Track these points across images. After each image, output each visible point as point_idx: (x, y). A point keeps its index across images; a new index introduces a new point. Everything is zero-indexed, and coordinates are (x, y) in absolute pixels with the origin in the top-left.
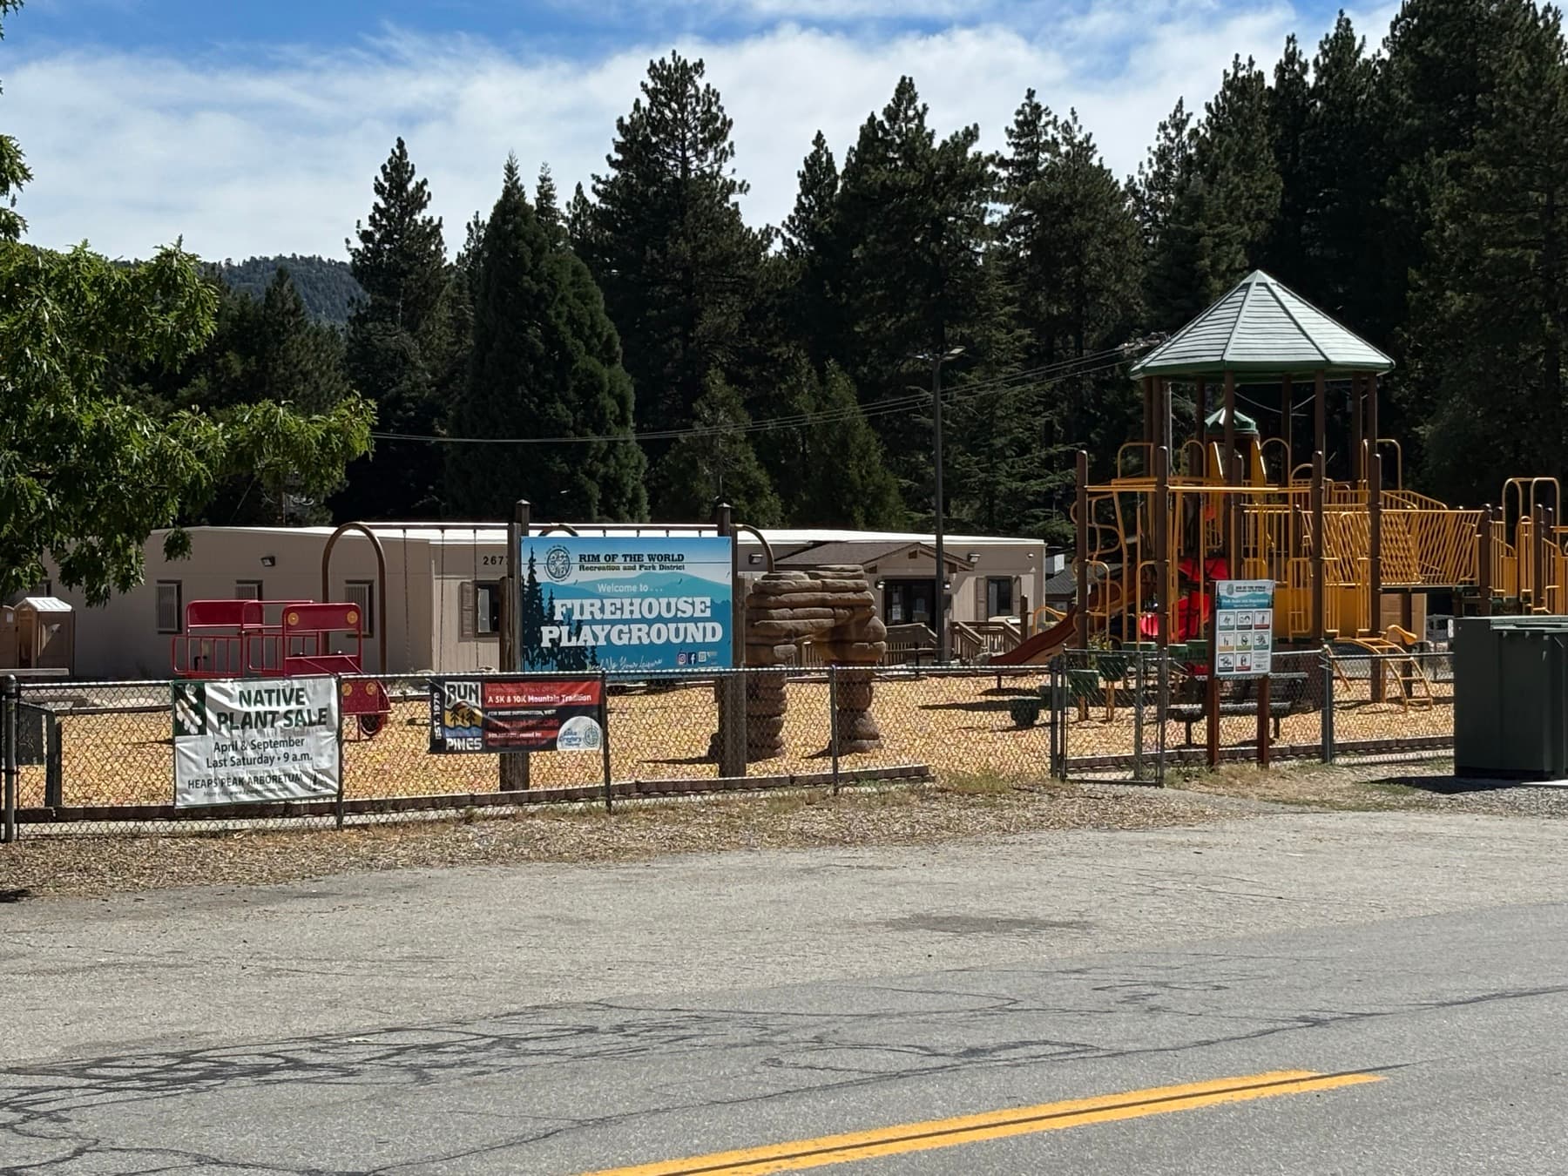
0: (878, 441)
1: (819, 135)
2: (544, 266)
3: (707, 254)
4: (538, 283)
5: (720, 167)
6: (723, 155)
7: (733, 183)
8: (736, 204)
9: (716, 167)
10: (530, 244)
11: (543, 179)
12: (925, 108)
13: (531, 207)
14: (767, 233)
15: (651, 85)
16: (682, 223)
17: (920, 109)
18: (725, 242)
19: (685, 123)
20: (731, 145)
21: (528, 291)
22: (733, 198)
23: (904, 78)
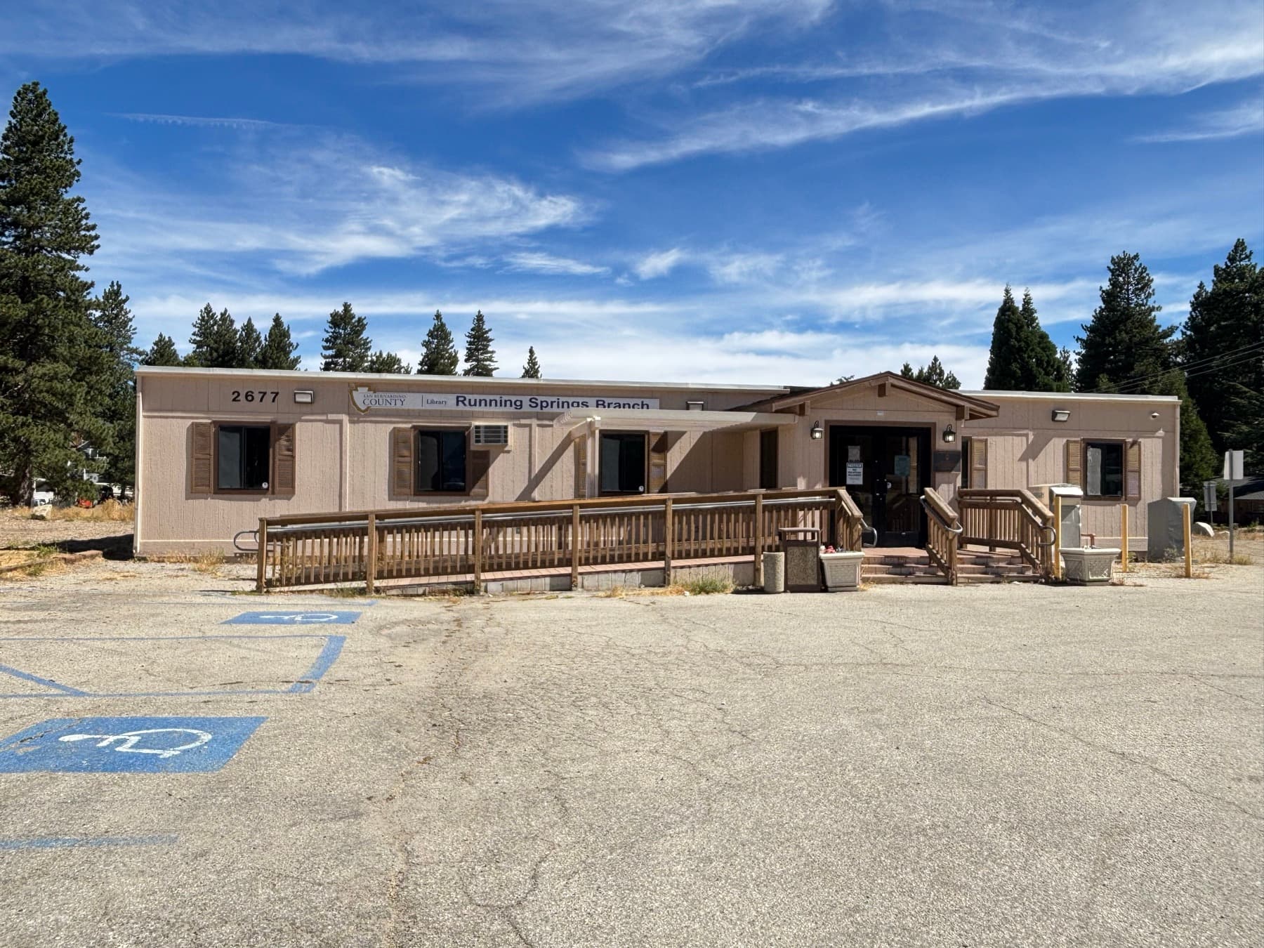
0: (1194, 405)
1: (1201, 284)
2: (1023, 335)
3: (1136, 339)
4: (1019, 342)
5: (1147, 301)
6: (1149, 295)
7: (1154, 307)
8: (1155, 316)
9: (1145, 301)
10: (1016, 324)
11: (1026, 295)
12: (1251, 253)
13: (1018, 308)
14: (1172, 330)
15: (1112, 267)
16: (1125, 326)
17: (1248, 253)
18: (1147, 333)
19: (1129, 283)
20: (1153, 290)
21: (1014, 346)
22: (1153, 314)
23: (1239, 240)
